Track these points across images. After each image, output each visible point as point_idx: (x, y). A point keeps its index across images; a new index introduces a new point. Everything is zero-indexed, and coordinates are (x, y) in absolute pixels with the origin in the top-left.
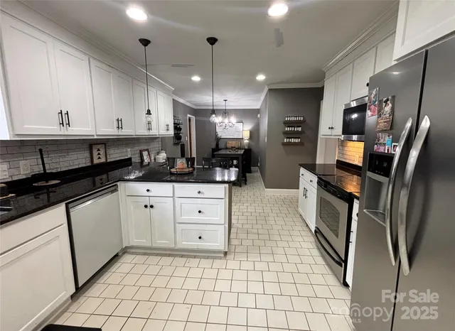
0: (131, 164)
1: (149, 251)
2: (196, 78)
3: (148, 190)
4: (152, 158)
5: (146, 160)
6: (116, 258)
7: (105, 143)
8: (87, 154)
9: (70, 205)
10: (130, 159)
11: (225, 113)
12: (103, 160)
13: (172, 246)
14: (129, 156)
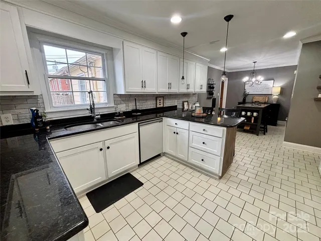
0: (176, 109)
1: (174, 159)
2: (224, 50)
3: (176, 124)
4: (190, 107)
5: (186, 107)
6: (158, 156)
7: (163, 96)
8: (155, 102)
9: (140, 124)
10: (176, 106)
11: (253, 73)
12: (162, 106)
13: (186, 160)
14: (176, 104)
